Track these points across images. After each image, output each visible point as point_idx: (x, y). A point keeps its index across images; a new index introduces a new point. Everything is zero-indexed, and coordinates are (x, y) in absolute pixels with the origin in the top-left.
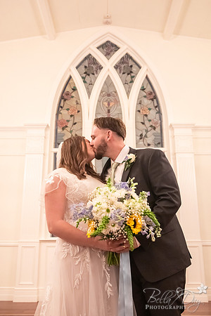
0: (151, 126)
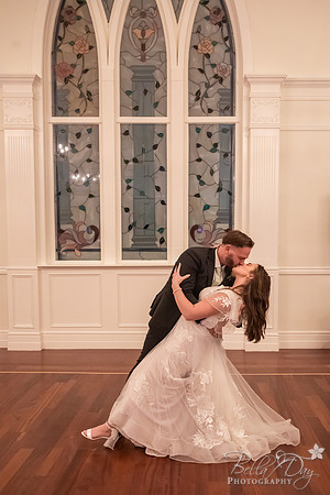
0: (216, 76)
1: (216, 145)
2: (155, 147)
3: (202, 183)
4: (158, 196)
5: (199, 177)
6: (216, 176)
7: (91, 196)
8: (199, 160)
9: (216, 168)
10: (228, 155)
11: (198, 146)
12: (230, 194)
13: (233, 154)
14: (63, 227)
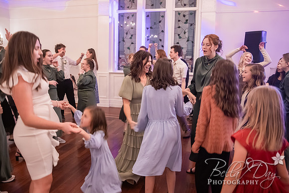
1: (187, 20)
2: (160, 22)
3: (180, 38)
4: (161, 43)
5: (179, 35)
6: (187, 34)
7: (132, 43)
8: (179, 27)
9: (186, 31)
10: (193, 25)
11: (179, 21)
12: (193, 42)
13: (195, 25)
14: (120, 56)
